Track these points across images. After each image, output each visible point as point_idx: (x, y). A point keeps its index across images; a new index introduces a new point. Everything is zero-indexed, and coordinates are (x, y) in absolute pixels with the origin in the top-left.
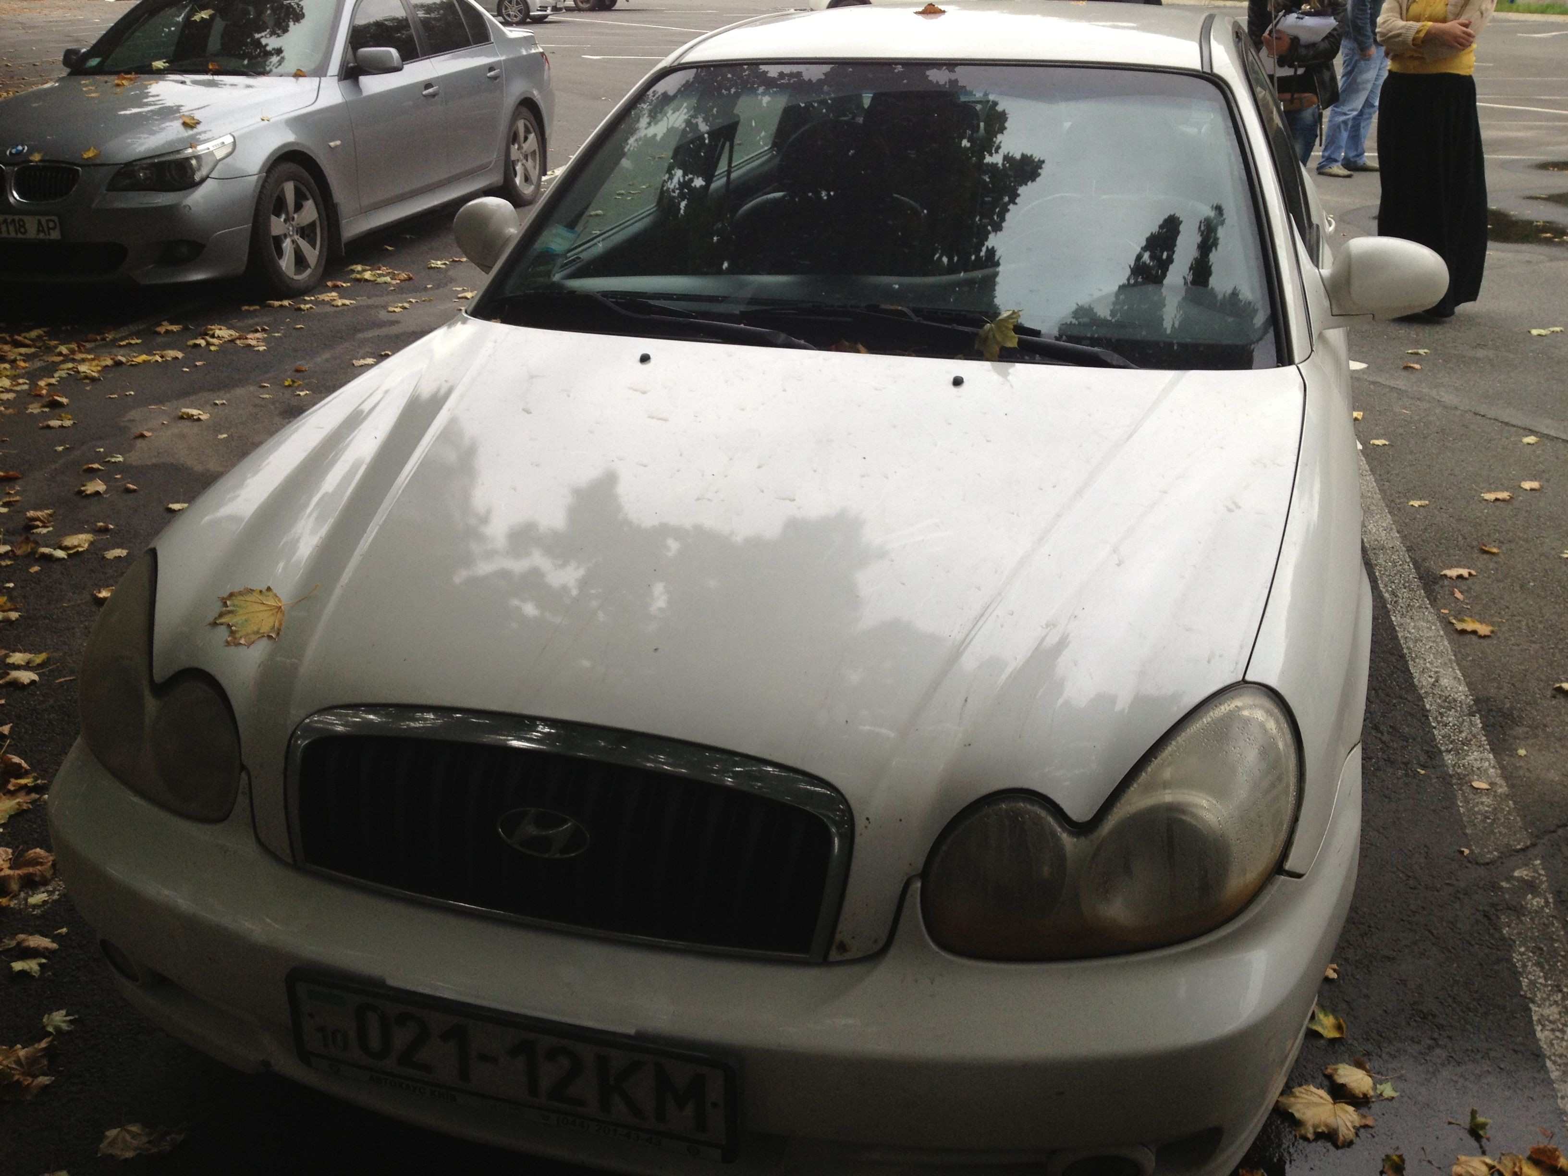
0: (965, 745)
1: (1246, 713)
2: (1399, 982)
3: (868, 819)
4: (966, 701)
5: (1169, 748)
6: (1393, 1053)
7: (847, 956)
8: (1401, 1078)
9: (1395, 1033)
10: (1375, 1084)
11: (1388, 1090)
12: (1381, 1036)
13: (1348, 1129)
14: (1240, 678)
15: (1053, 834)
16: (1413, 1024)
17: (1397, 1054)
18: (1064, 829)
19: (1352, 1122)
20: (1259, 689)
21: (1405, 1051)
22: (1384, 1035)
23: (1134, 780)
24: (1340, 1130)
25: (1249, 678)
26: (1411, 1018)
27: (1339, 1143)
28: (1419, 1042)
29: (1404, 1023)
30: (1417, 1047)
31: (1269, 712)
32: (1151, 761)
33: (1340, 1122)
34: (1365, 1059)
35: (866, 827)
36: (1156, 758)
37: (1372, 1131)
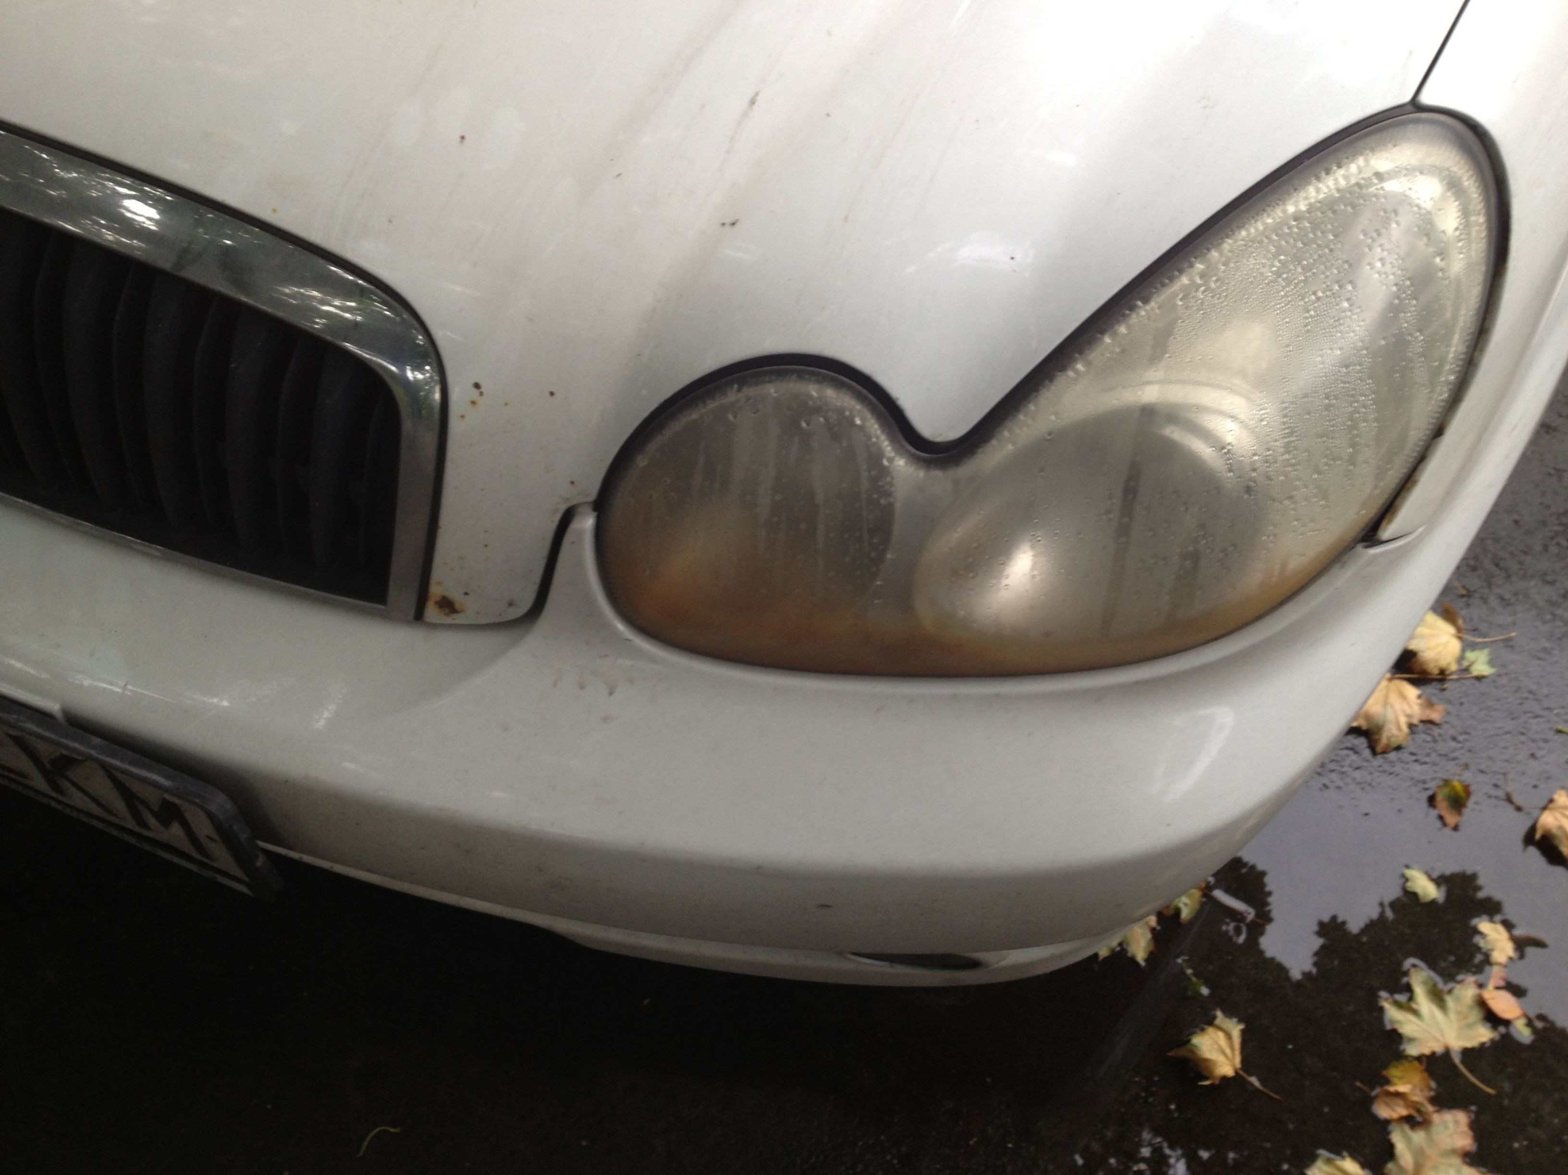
0: (723, 224)
1: (1391, 186)
2: (1552, 472)
3: (477, 386)
4: (753, 102)
5: (1185, 280)
6: (1507, 596)
7: (458, 619)
8: (1508, 643)
9: (1521, 563)
10: (1463, 650)
11: (1480, 663)
12: (1497, 565)
13: (1399, 728)
14: (1407, 97)
15: (875, 458)
16: (1554, 550)
17: (1513, 600)
18: (900, 451)
19: (1409, 716)
20: (1442, 124)
21: (1527, 596)
22: (1502, 563)
23: (1081, 352)
24: (1386, 728)
25: (1427, 98)
26: (1552, 538)
27: (1379, 749)
28: (1552, 583)
29: (1538, 548)
30: (1548, 590)
31: (1453, 185)
32: (1133, 308)
33: (1390, 716)
34: (1461, 602)
35: (473, 403)
36: (1146, 301)
37: (1436, 731)
